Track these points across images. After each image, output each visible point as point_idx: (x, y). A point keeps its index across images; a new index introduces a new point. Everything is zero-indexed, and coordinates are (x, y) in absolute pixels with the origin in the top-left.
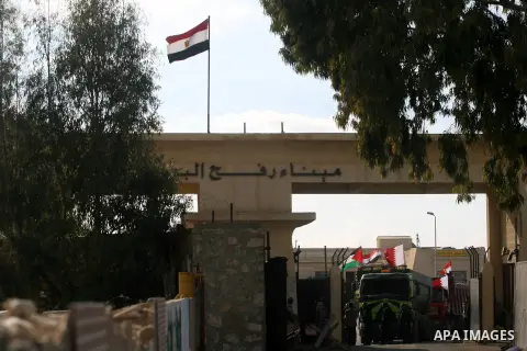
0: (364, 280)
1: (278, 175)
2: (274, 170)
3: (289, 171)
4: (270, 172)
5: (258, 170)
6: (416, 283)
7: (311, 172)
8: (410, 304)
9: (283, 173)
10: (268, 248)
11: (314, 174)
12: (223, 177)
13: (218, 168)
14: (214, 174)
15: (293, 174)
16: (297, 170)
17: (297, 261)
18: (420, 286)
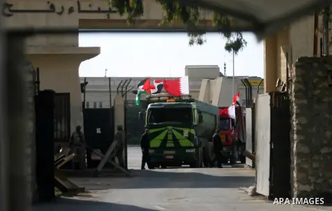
0: (150, 109)
1: (66, 11)
2: (63, 8)
3: (76, 8)
4: (58, 9)
5: (47, 7)
6: (199, 112)
7: (97, 9)
8: (193, 131)
9: (71, 10)
10: (38, 82)
11: (99, 11)
12: (15, 14)
13: (11, 5)
14: (7, 11)
15: (80, 11)
16: (84, 7)
17: (83, 91)
18: (204, 115)
